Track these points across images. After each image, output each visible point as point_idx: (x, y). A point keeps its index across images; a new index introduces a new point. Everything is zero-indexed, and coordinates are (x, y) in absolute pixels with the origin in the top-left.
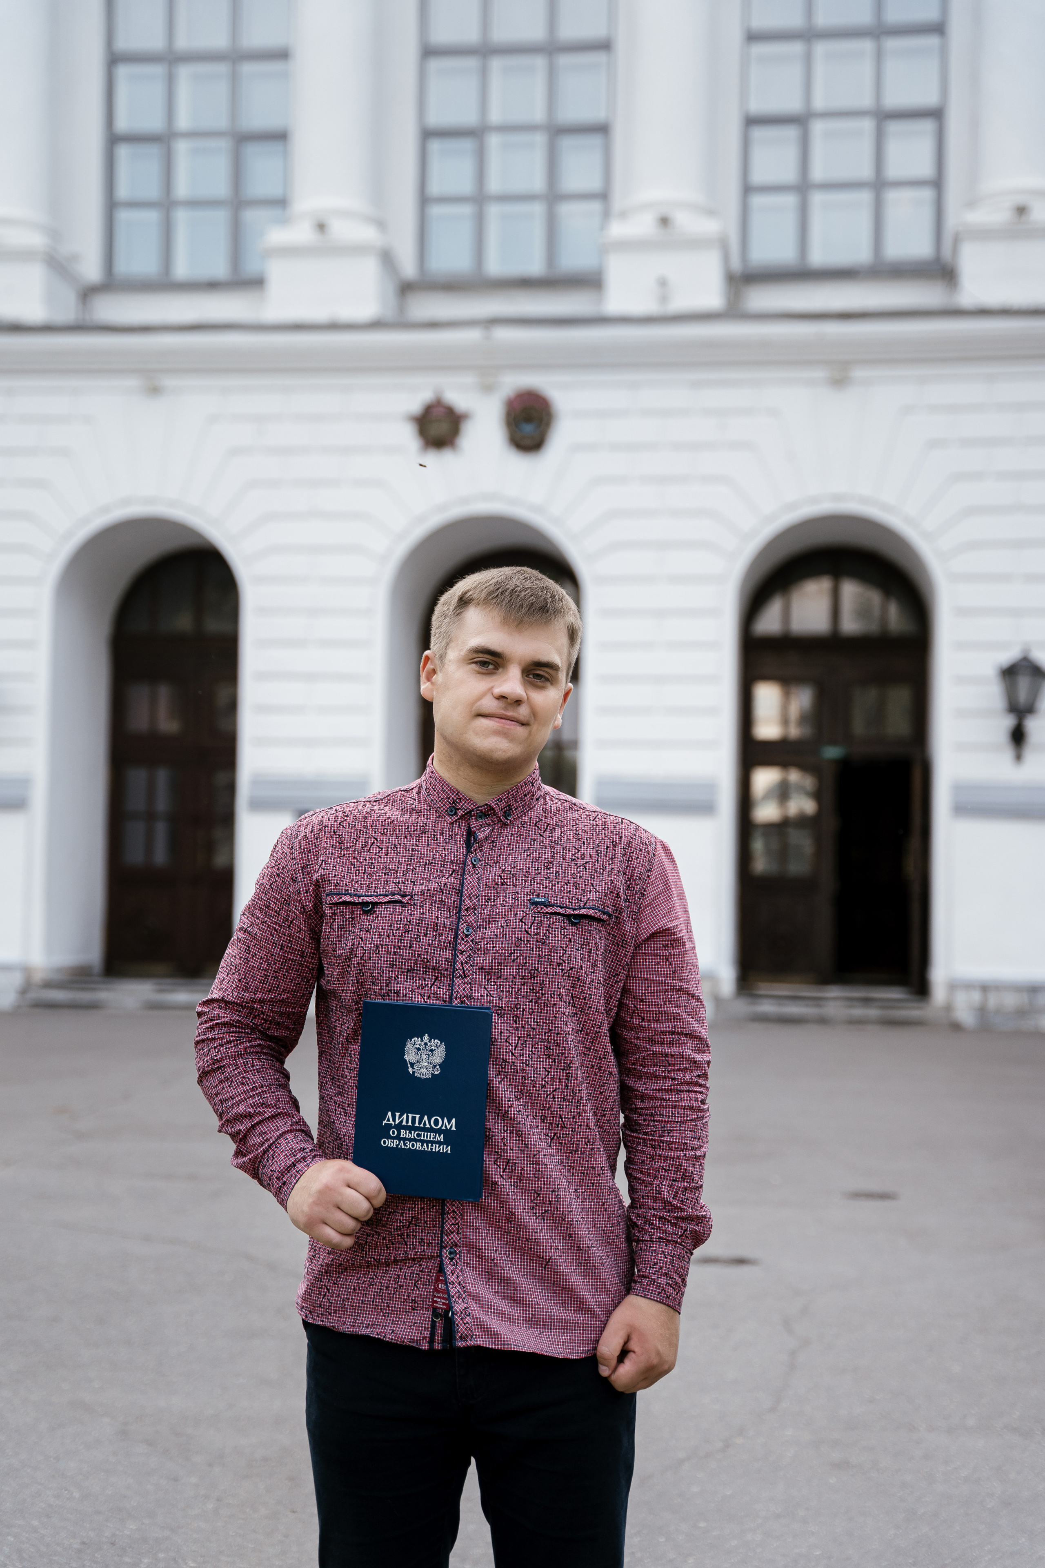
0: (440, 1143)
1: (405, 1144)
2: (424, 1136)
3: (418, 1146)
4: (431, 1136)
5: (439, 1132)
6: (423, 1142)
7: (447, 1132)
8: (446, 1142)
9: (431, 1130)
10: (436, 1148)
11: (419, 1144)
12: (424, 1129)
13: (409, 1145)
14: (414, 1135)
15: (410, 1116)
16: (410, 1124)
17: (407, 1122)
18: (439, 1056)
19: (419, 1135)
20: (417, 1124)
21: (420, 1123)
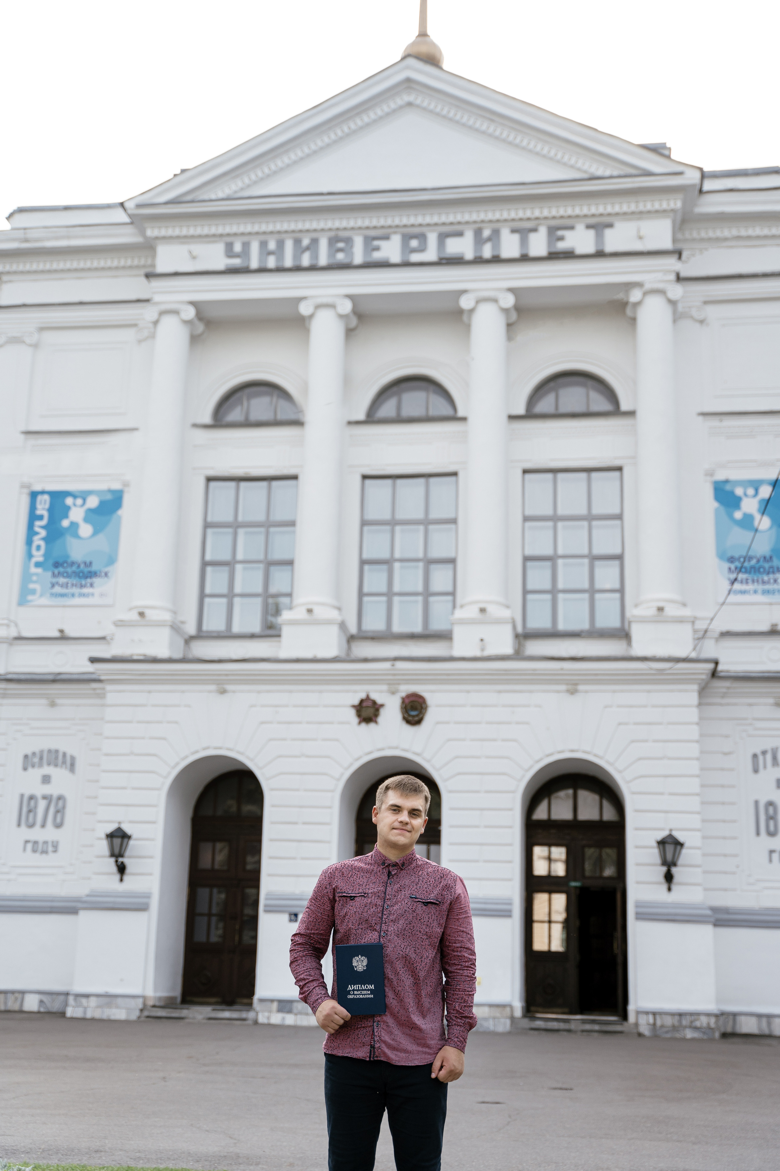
0: (369, 994)
1: (356, 996)
2: (363, 992)
3: (361, 996)
4: (365, 992)
5: (368, 990)
6: (363, 995)
7: (371, 990)
8: (371, 994)
9: (365, 990)
10: (368, 996)
11: (362, 996)
12: (363, 990)
13: (358, 996)
14: (359, 992)
15: (357, 986)
16: (357, 989)
17: (356, 988)
18: (365, 963)
19: (361, 992)
20: (360, 989)
21: (361, 988)
